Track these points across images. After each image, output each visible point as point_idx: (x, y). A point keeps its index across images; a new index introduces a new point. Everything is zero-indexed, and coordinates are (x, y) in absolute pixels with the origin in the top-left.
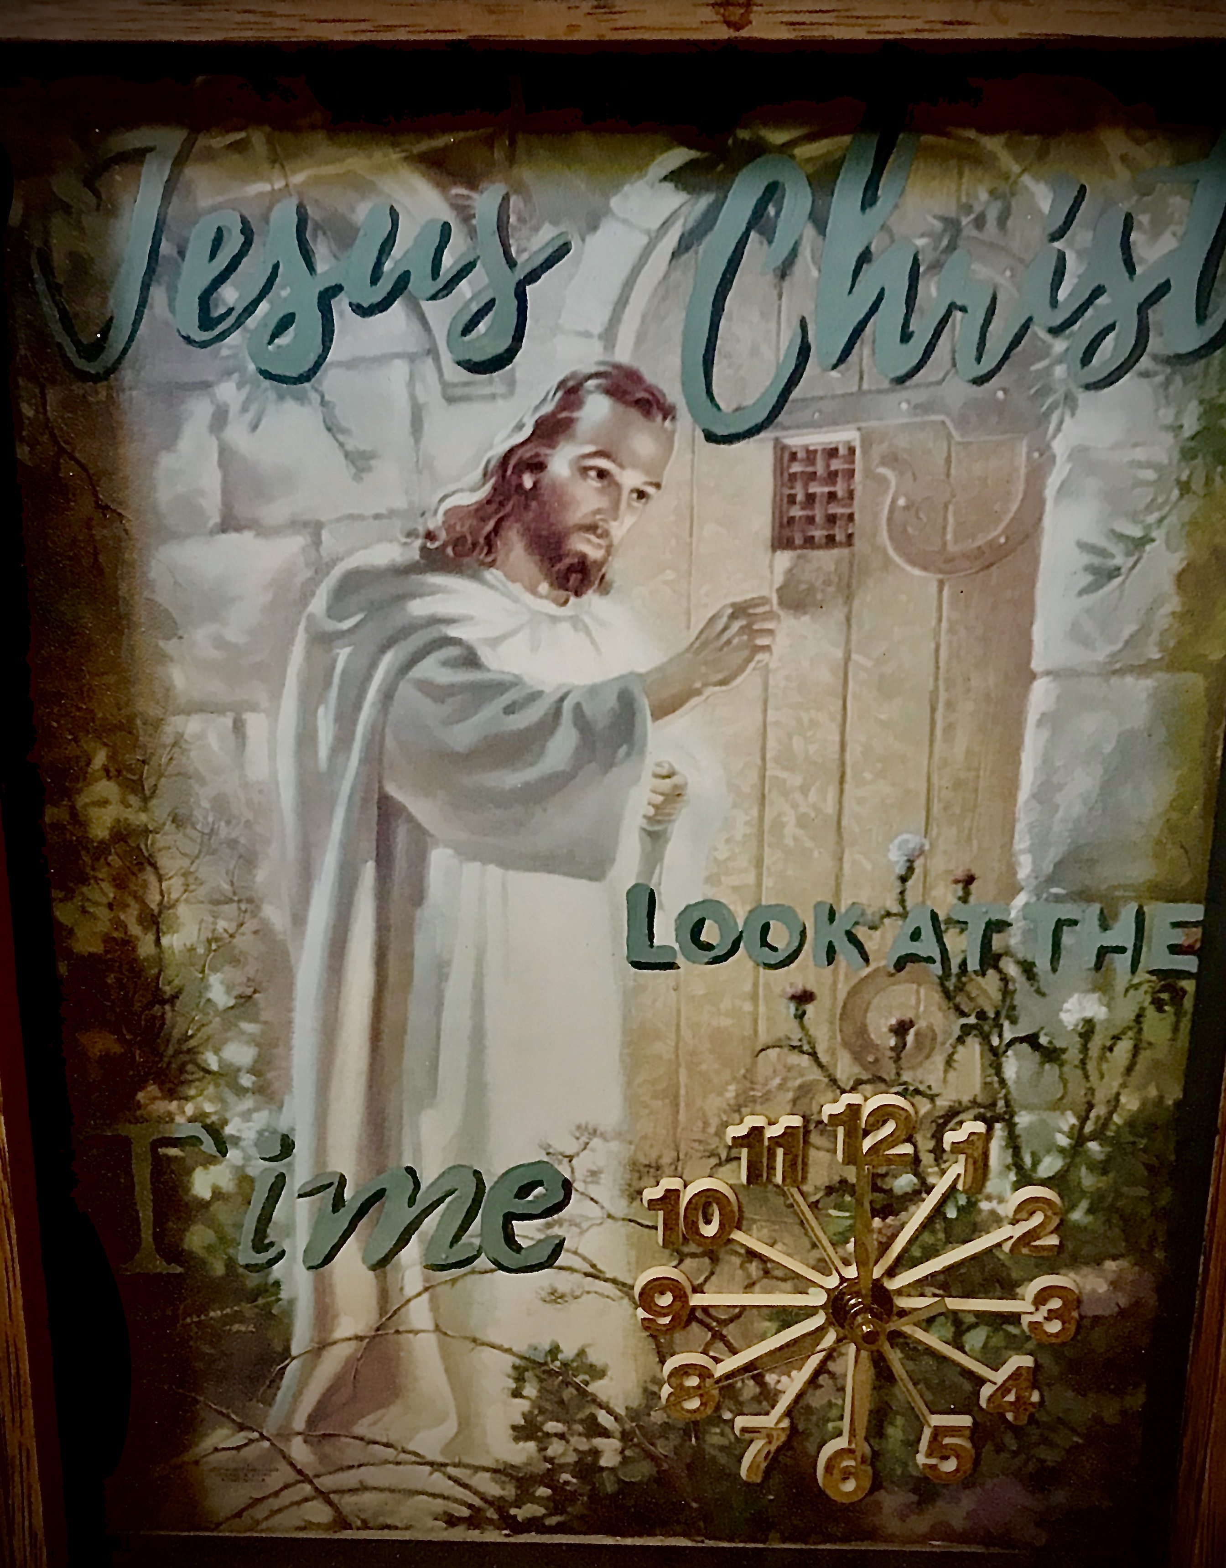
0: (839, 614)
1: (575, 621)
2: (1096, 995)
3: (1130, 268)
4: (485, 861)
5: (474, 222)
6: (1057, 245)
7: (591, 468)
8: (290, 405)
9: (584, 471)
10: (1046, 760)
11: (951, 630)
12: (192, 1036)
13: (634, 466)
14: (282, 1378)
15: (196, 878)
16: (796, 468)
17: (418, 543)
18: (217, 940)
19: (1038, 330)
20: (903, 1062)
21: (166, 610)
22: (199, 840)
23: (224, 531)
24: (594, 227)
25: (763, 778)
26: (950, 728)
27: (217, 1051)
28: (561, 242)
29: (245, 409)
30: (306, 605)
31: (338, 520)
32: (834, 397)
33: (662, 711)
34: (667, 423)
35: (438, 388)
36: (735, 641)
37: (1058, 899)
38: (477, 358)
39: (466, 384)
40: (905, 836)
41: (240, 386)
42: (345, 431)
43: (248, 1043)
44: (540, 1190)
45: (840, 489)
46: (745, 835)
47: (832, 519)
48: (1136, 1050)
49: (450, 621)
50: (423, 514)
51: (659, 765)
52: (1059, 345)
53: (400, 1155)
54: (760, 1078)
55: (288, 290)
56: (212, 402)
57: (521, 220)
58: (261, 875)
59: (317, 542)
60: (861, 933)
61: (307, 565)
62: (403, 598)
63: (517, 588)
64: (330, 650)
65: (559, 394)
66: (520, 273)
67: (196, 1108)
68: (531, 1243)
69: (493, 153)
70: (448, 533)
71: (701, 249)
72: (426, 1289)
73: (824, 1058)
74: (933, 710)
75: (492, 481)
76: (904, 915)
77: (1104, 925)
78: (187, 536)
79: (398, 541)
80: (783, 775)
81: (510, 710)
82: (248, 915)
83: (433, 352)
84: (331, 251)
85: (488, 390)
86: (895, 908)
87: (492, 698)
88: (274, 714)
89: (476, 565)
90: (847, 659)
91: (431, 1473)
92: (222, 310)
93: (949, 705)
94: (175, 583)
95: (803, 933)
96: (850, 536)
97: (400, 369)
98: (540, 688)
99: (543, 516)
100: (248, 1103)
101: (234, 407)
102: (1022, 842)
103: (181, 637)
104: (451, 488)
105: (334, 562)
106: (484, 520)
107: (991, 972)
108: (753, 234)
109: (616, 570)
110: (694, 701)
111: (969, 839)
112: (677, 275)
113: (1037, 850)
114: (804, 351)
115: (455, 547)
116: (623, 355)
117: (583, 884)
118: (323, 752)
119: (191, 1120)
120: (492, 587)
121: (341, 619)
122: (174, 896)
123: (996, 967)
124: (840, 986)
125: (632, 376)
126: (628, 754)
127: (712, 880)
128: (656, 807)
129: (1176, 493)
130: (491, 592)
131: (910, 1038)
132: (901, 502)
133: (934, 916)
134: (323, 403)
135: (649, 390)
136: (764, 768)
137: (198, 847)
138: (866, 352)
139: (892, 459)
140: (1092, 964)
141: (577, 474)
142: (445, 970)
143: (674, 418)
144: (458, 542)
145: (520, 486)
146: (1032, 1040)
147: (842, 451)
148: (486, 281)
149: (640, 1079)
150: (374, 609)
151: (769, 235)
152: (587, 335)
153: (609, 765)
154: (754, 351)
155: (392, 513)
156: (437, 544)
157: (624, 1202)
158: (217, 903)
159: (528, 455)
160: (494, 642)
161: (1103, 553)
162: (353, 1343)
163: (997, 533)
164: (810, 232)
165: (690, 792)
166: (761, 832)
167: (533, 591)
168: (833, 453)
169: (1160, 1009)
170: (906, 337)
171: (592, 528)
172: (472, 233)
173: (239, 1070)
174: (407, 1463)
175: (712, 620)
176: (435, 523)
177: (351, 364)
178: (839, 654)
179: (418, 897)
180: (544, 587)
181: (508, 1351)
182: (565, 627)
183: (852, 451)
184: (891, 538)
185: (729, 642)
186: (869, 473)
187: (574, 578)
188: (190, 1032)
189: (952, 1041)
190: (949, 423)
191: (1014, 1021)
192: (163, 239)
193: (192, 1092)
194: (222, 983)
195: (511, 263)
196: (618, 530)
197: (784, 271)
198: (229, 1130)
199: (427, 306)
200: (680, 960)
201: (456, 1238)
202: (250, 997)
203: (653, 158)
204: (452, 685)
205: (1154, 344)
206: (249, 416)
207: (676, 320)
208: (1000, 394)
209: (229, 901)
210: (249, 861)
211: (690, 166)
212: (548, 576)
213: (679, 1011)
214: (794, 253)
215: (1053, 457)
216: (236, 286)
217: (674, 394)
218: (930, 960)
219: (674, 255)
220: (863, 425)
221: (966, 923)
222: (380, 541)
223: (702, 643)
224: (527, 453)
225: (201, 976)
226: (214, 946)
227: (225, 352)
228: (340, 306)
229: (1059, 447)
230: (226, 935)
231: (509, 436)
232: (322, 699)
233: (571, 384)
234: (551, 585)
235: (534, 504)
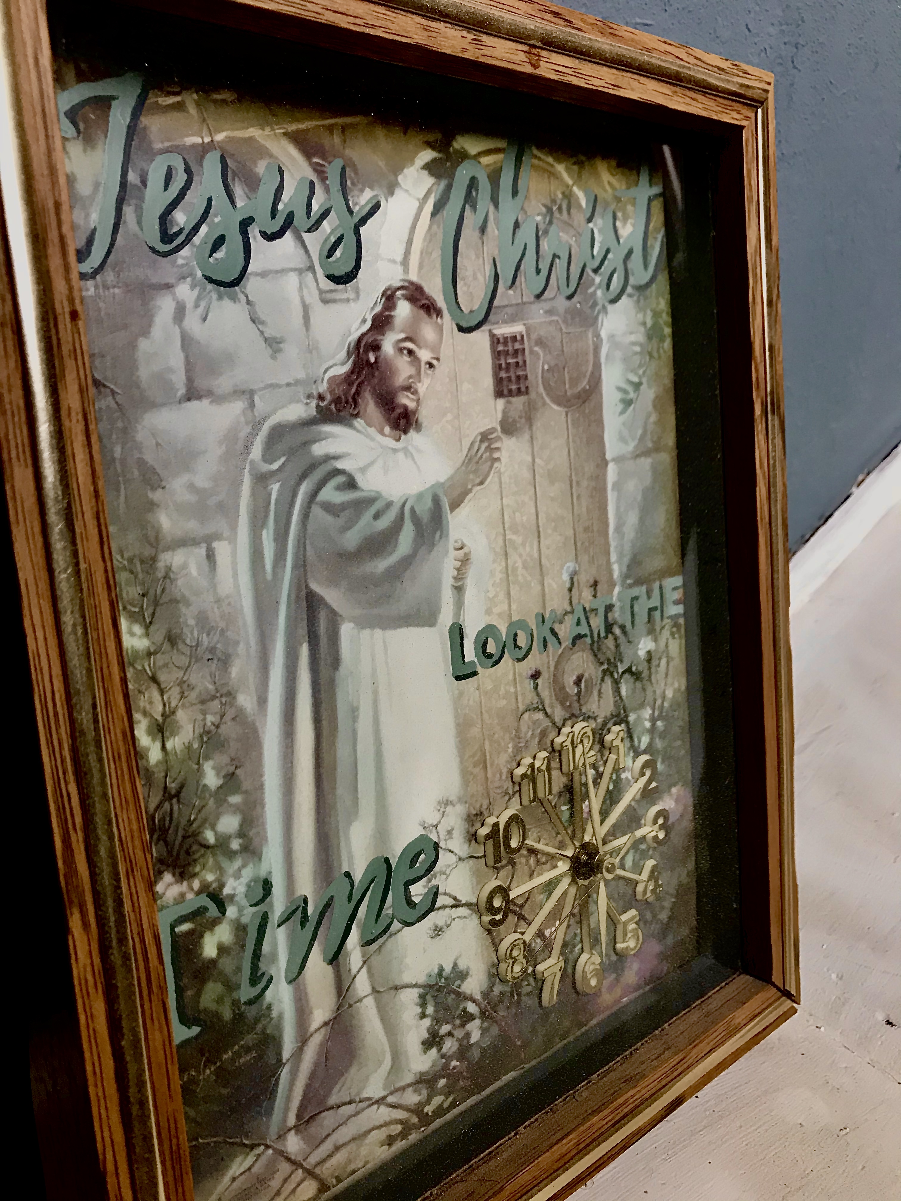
0: (527, 436)
1: (405, 450)
2: (650, 637)
3: (618, 239)
4: (372, 627)
5: (328, 182)
6: (591, 225)
7: (405, 348)
8: (227, 303)
9: (401, 350)
10: (618, 508)
11: (574, 441)
12: (195, 820)
13: (426, 347)
14: (277, 1086)
15: (189, 686)
16: (500, 348)
17: (314, 403)
18: (209, 732)
19: (589, 271)
20: (582, 702)
21: (152, 466)
22: (188, 653)
23: (189, 399)
24: (391, 193)
25: (505, 541)
26: (579, 497)
27: (213, 828)
28: (374, 202)
29: (197, 306)
30: (248, 454)
31: (265, 388)
32: (511, 305)
33: (455, 505)
34: (439, 320)
35: (317, 292)
36: (484, 456)
37: (631, 586)
38: (337, 273)
39: (331, 291)
40: (568, 564)
41: (193, 287)
42: (263, 323)
43: (235, 813)
44: (422, 856)
45: (520, 360)
46: (500, 579)
47: (518, 378)
48: (668, 663)
49: (336, 458)
50: (315, 382)
51: (456, 542)
52: (598, 279)
53: (340, 866)
54: (522, 735)
55: (219, 218)
56: (174, 300)
57: (353, 184)
58: (234, 671)
59: (252, 405)
60: (557, 627)
61: (247, 423)
62: (307, 444)
63: (372, 431)
64: (265, 488)
65: (383, 300)
66: (356, 219)
67: (201, 882)
68: (421, 897)
69: (333, 139)
70: (331, 394)
71: (445, 212)
72: (364, 962)
73: (549, 710)
74: (571, 487)
75: (353, 357)
76: (572, 612)
77: (649, 597)
78: (163, 405)
79: (302, 402)
80: (514, 537)
81: (376, 516)
82: (227, 707)
83: (311, 268)
84: (246, 193)
85: (345, 296)
86: (569, 609)
87: (367, 508)
88: (233, 540)
89: (348, 417)
90: (534, 461)
91: (378, 1108)
92: (175, 229)
93: (578, 483)
94: (158, 444)
95: (532, 635)
96: (527, 388)
97: (293, 279)
98: (391, 499)
99: (383, 380)
100: (238, 863)
101: (189, 305)
102: (613, 557)
103: (163, 488)
104: (330, 363)
105: (264, 420)
106: (351, 384)
107: (610, 636)
108: (467, 207)
109: (424, 415)
110: (470, 496)
111: (593, 560)
112: (435, 227)
113: (620, 560)
114: (496, 276)
115: (336, 404)
116: (413, 277)
117: (426, 629)
118: (269, 567)
119: (198, 893)
120: (358, 431)
121: (271, 462)
122: (173, 704)
123: (611, 632)
124: (551, 663)
125: (419, 289)
126: (441, 537)
127: (488, 612)
128: (458, 570)
129: (648, 358)
130: (358, 434)
131: (583, 685)
132: (546, 367)
133: (585, 609)
134: (248, 302)
135: (428, 298)
136: (505, 535)
137: (188, 659)
138: (523, 279)
139: (540, 342)
140: (647, 620)
141: (398, 354)
142: (356, 714)
143: (442, 317)
144: (337, 401)
145: (368, 361)
146: (629, 670)
147: (519, 338)
148: (338, 222)
149: (466, 757)
150: (291, 452)
151: (474, 208)
152: (394, 261)
153: (433, 545)
154: (475, 278)
155: (297, 382)
156: (325, 403)
157: (466, 846)
158: (203, 702)
159: (370, 340)
160: (363, 470)
161: (625, 391)
162: (323, 1030)
163: (584, 384)
164: (492, 208)
165: (473, 557)
166: (508, 576)
167: (381, 432)
168: (514, 338)
169: (674, 638)
170: (538, 271)
171: (408, 388)
172: (327, 190)
173: (230, 837)
174: (363, 1110)
175: (472, 444)
176: (323, 388)
177: (263, 275)
178: (529, 459)
179: (336, 662)
180: (387, 430)
181: (415, 986)
182: (401, 455)
183: (522, 337)
184: (545, 389)
185: (481, 457)
186: (532, 352)
187: (403, 422)
188: (193, 817)
189: (599, 682)
190: (560, 322)
191: (621, 661)
192: (130, 169)
193: (197, 869)
194: (214, 768)
195: (350, 212)
196: (422, 388)
197: (483, 230)
198: (227, 891)
199: (306, 236)
200: (479, 669)
201: (379, 915)
202: (233, 773)
203: (416, 154)
204: (343, 504)
205: (632, 281)
206: (200, 310)
207: (437, 254)
208: (578, 306)
209: (213, 698)
210: (225, 662)
211: (434, 160)
212: (388, 420)
213: (481, 703)
214: (486, 221)
215: (602, 340)
216: (184, 211)
217: (441, 302)
218: (585, 635)
219: (434, 214)
220: (526, 322)
221: (597, 609)
222: (290, 403)
223: (469, 460)
224: (370, 339)
225: (197, 766)
226: (205, 739)
227: (180, 261)
228: (254, 232)
229: (603, 334)
230: (213, 728)
231: (360, 327)
232: (264, 525)
233: (389, 293)
234: (391, 428)
235: (377, 373)
